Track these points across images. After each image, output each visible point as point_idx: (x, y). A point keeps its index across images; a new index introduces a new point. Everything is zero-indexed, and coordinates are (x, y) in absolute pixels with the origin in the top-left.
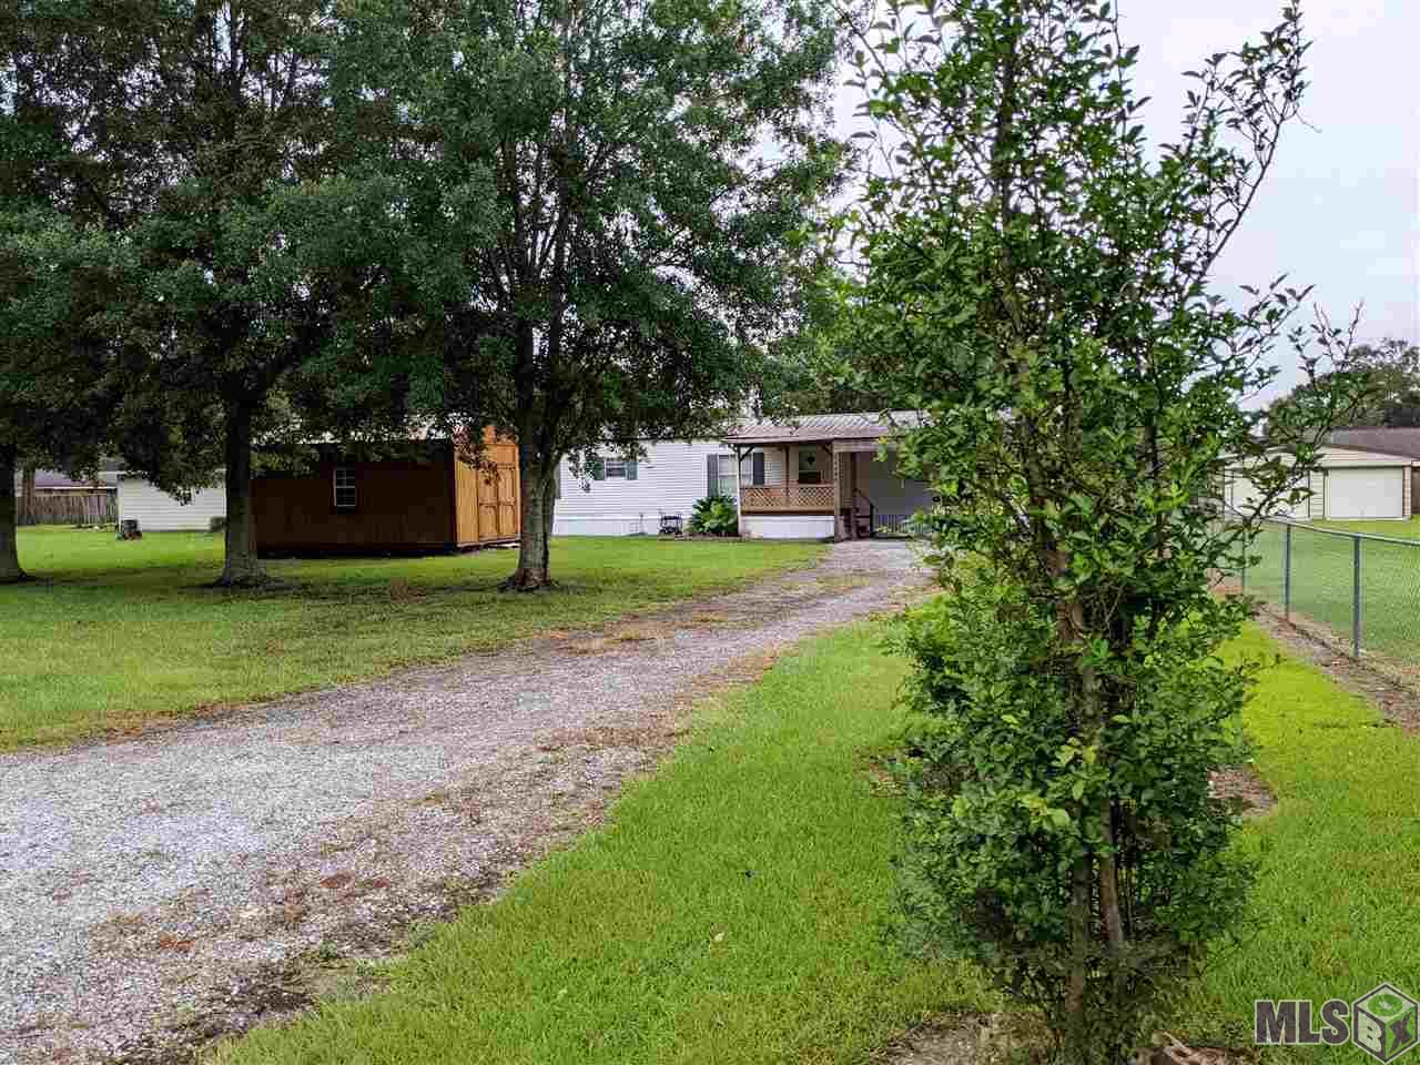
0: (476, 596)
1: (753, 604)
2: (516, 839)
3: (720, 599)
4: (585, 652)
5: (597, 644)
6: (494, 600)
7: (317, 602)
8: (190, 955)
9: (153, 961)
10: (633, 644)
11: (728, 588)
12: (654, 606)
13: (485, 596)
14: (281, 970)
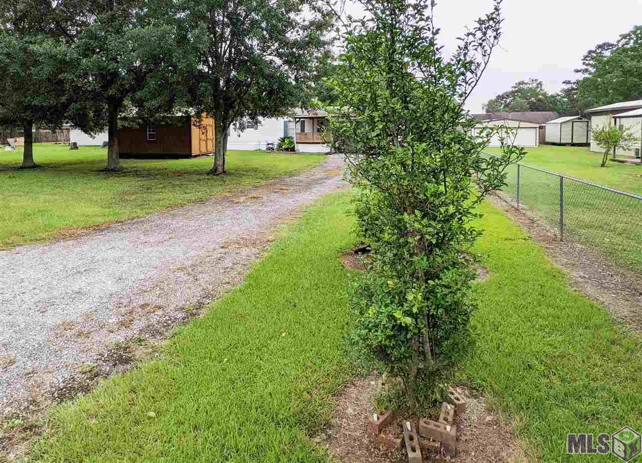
0: (198, 177)
1: (300, 182)
2: (211, 287)
3: (288, 180)
4: (237, 203)
5: (242, 199)
6: (205, 179)
7: (140, 179)
8: (90, 339)
9: (76, 342)
10: (255, 200)
11: (291, 174)
12: (263, 183)
13: (202, 177)
14: (123, 346)
